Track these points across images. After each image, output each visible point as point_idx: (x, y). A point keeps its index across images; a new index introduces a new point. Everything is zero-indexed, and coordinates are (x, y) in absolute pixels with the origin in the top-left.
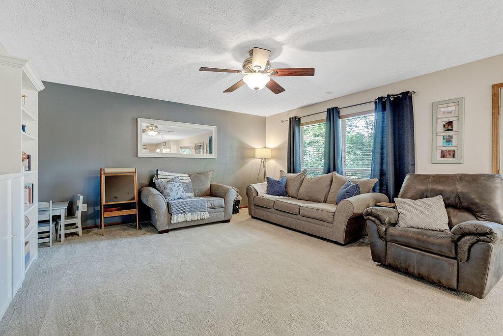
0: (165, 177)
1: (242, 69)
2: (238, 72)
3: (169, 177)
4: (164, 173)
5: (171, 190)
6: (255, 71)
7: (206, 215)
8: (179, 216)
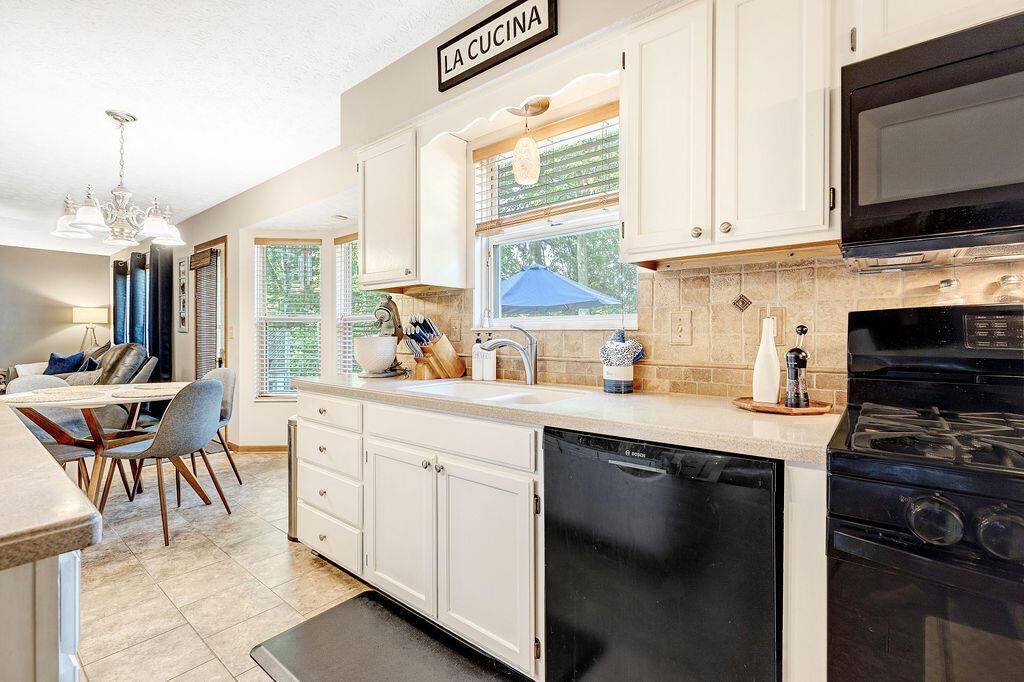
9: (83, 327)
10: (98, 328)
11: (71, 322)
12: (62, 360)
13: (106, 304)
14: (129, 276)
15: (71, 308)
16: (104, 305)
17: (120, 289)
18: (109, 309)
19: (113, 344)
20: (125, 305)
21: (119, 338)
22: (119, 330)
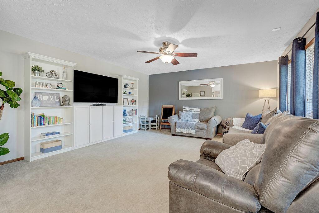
0: (186, 110)
1: (159, 52)
2: (157, 53)
3: (187, 110)
4: (186, 108)
5: (182, 116)
6: (167, 53)
7: (193, 132)
8: (179, 129)
9: (263, 100)
10: (271, 100)
11: (257, 98)
12: (251, 118)
13: (275, 87)
14: (290, 66)
15: (258, 90)
16: (274, 87)
17: (283, 74)
18: (277, 90)
19: (278, 111)
20: (287, 84)
21: (283, 106)
22: (283, 101)
